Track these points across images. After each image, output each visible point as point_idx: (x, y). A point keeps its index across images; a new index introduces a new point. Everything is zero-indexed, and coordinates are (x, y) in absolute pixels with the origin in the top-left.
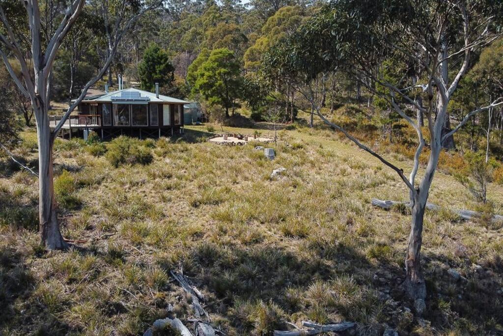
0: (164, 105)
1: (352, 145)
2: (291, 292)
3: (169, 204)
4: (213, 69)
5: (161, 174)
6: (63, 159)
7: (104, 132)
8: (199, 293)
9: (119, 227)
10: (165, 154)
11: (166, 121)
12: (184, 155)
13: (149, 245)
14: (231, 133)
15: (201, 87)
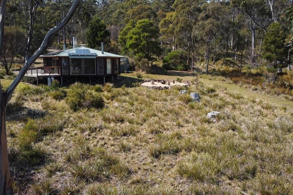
0: (107, 59)
1: (246, 88)
3: (130, 155)
4: (139, 33)
5: (114, 118)
6: (31, 102)
7: (63, 79)
10: (113, 98)
11: (109, 71)
12: (127, 98)
14: (154, 78)
15: (131, 46)
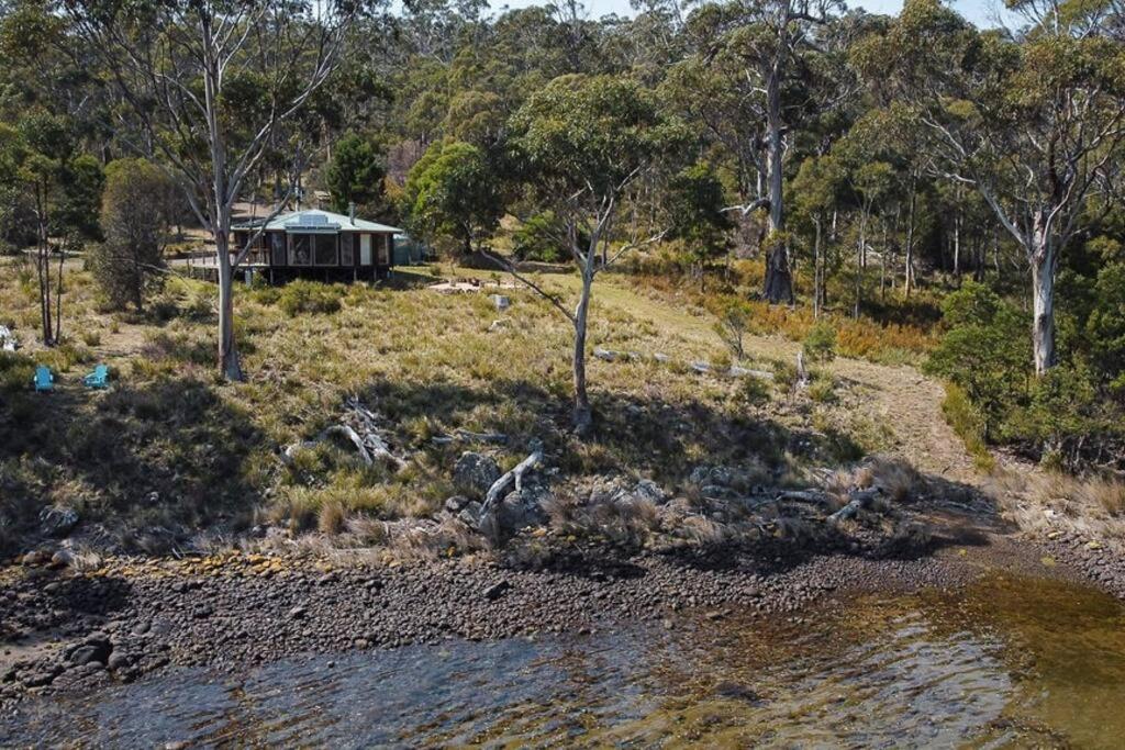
0: (362, 236)
2: (456, 414)
3: (353, 352)
5: (348, 323)
7: (273, 273)
8: (372, 416)
9: (297, 367)
10: (358, 303)
11: (365, 259)
12: (385, 305)
13: (327, 381)
14: (465, 276)
